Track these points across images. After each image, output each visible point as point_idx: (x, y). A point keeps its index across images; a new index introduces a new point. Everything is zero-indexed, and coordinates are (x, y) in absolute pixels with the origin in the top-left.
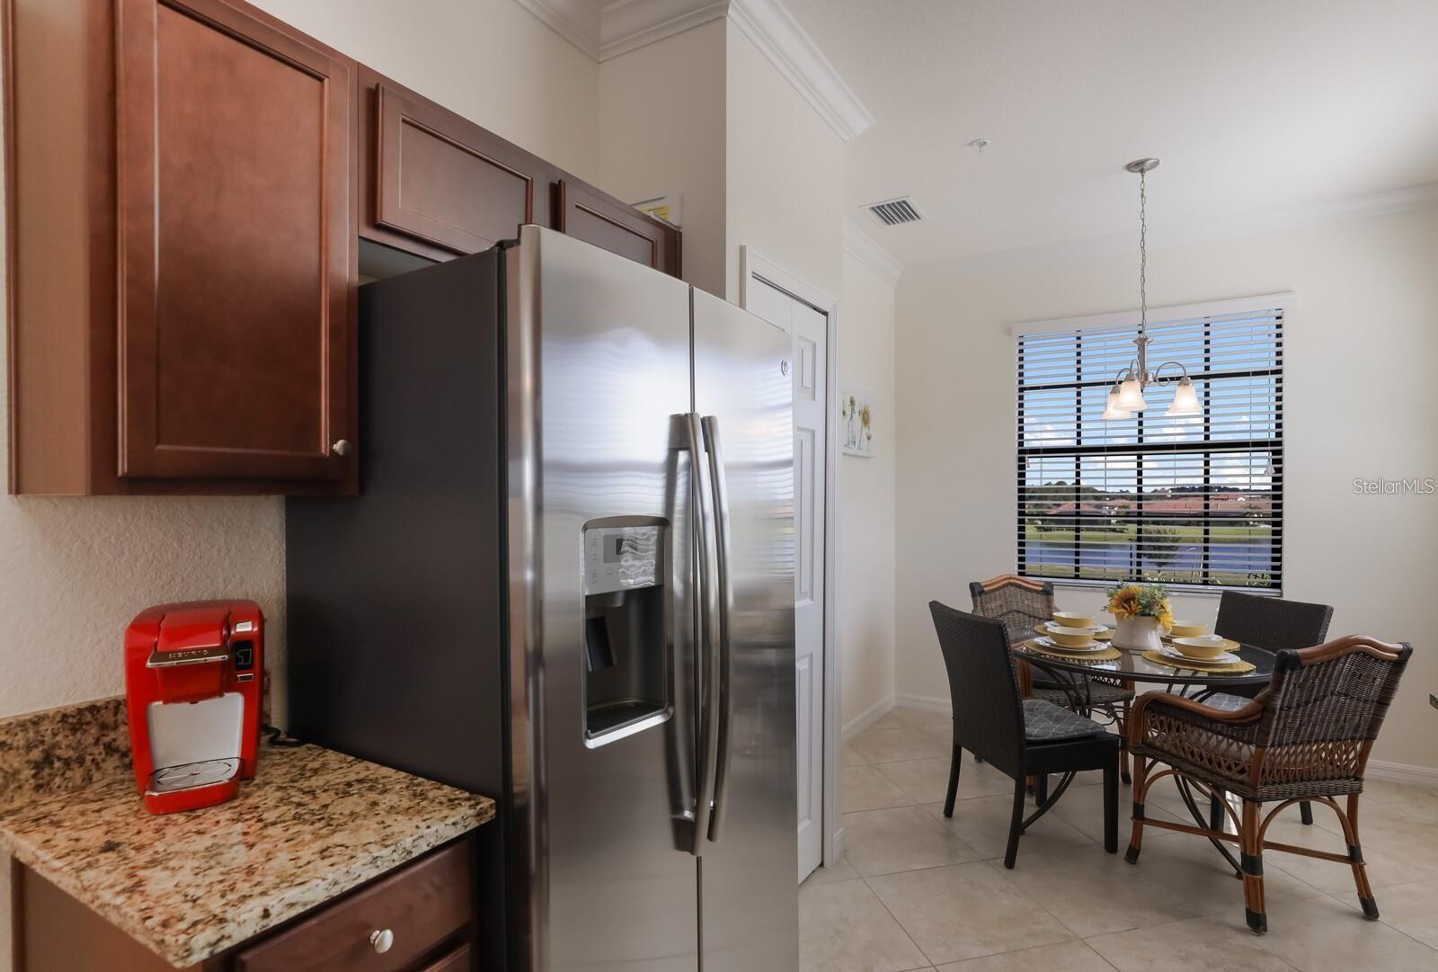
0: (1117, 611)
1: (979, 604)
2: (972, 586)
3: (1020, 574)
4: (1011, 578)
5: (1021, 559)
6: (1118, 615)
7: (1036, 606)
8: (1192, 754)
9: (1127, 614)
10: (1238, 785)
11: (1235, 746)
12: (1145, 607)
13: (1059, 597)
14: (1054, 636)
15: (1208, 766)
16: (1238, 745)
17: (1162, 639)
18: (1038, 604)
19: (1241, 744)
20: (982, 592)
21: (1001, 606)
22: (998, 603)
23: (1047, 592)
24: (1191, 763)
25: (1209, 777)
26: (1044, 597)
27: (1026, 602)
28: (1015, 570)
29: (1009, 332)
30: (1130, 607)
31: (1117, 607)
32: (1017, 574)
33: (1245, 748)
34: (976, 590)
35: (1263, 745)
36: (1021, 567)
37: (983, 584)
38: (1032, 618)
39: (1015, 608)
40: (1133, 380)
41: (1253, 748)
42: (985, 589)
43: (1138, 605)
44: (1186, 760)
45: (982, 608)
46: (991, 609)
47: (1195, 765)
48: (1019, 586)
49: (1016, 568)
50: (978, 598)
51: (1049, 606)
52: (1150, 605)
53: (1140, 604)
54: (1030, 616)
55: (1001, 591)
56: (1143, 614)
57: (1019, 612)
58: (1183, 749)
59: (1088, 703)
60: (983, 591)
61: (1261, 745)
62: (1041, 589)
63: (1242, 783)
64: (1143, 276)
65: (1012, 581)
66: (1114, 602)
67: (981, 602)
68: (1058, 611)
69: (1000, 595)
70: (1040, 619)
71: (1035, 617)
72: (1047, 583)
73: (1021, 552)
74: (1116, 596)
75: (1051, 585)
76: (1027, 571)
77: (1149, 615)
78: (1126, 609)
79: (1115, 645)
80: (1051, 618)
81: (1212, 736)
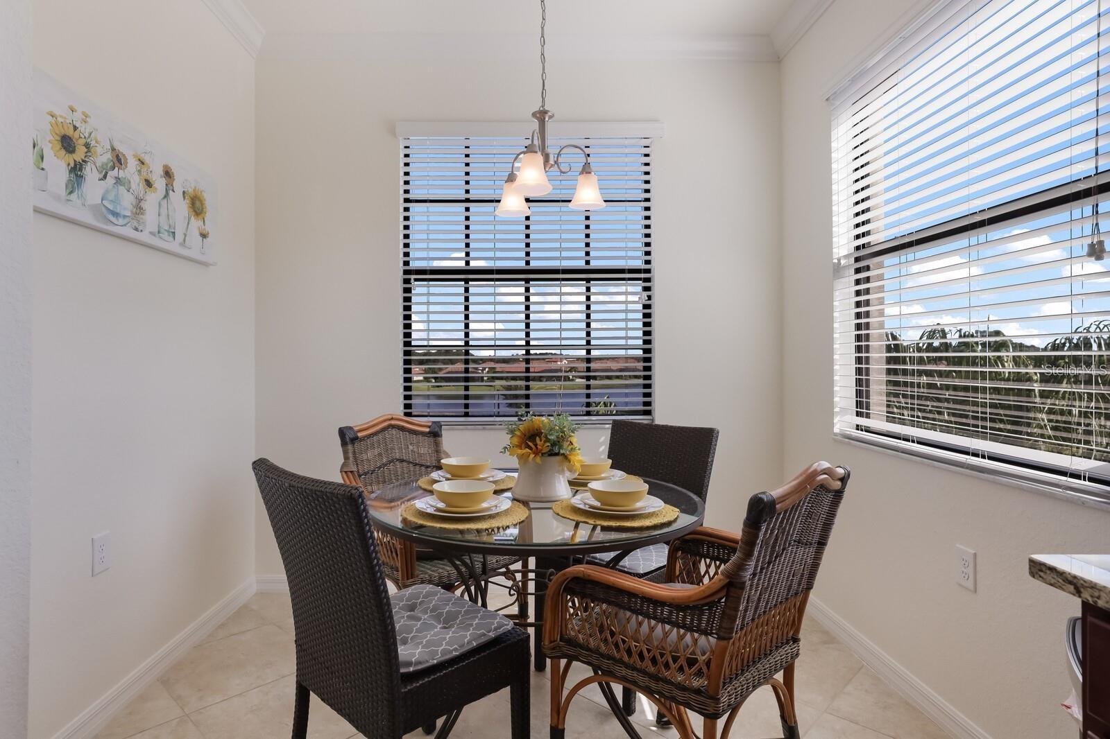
0: (520, 451)
1: (351, 455)
2: (342, 432)
3: (407, 414)
4: (392, 419)
5: (407, 397)
6: (520, 457)
7: (422, 451)
8: (629, 652)
9: (532, 456)
10: (693, 696)
11: (688, 638)
12: (554, 444)
13: (448, 439)
14: (443, 496)
15: (652, 669)
16: (693, 636)
17: (571, 483)
18: (424, 449)
19: (696, 635)
20: (354, 440)
21: (380, 455)
22: (376, 452)
23: (435, 434)
24: (627, 666)
25: (653, 685)
26: (432, 439)
27: (411, 447)
28: (399, 411)
29: (393, 132)
30: (536, 445)
31: (520, 447)
32: (402, 414)
33: (703, 640)
34: (347, 437)
35: (727, 636)
36: (407, 406)
37: (356, 429)
38: (418, 467)
39: (397, 456)
40: (536, 152)
41: (712, 640)
42: (360, 435)
43: (545, 442)
44: (620, 662)
45: (355, 459)
46: (368, 460)
47: (634, 669)
48: (402, 429)
49: (402, 407)
50: (350, 447)
51: (438, 451)
52: (557, 443)
53: (547, 440)
54: (416, 465)
55: (380, 436)
56: (552, 454)
57: (402, 461)
58: (617, 645)
59: (484, 571)
60: (357, 438)
61: (724, 635)
62: (428, 430)
63: (698, 691)
64: (543, 36)
65: (393, 422)
66: (516, 440)
67: (354, 453)
68: (448, 456)
69: (378, 441)
70: (427, 467)
71: (422, 465)
72: (433, 422)
73: (407, 389)
74: (518, 433)
75: (439, 425)
76: (414, 411)
77: (557, 454)
78: (531, 449)
79: (517, 497)
80: (439, 468)
81: (656, 626)
